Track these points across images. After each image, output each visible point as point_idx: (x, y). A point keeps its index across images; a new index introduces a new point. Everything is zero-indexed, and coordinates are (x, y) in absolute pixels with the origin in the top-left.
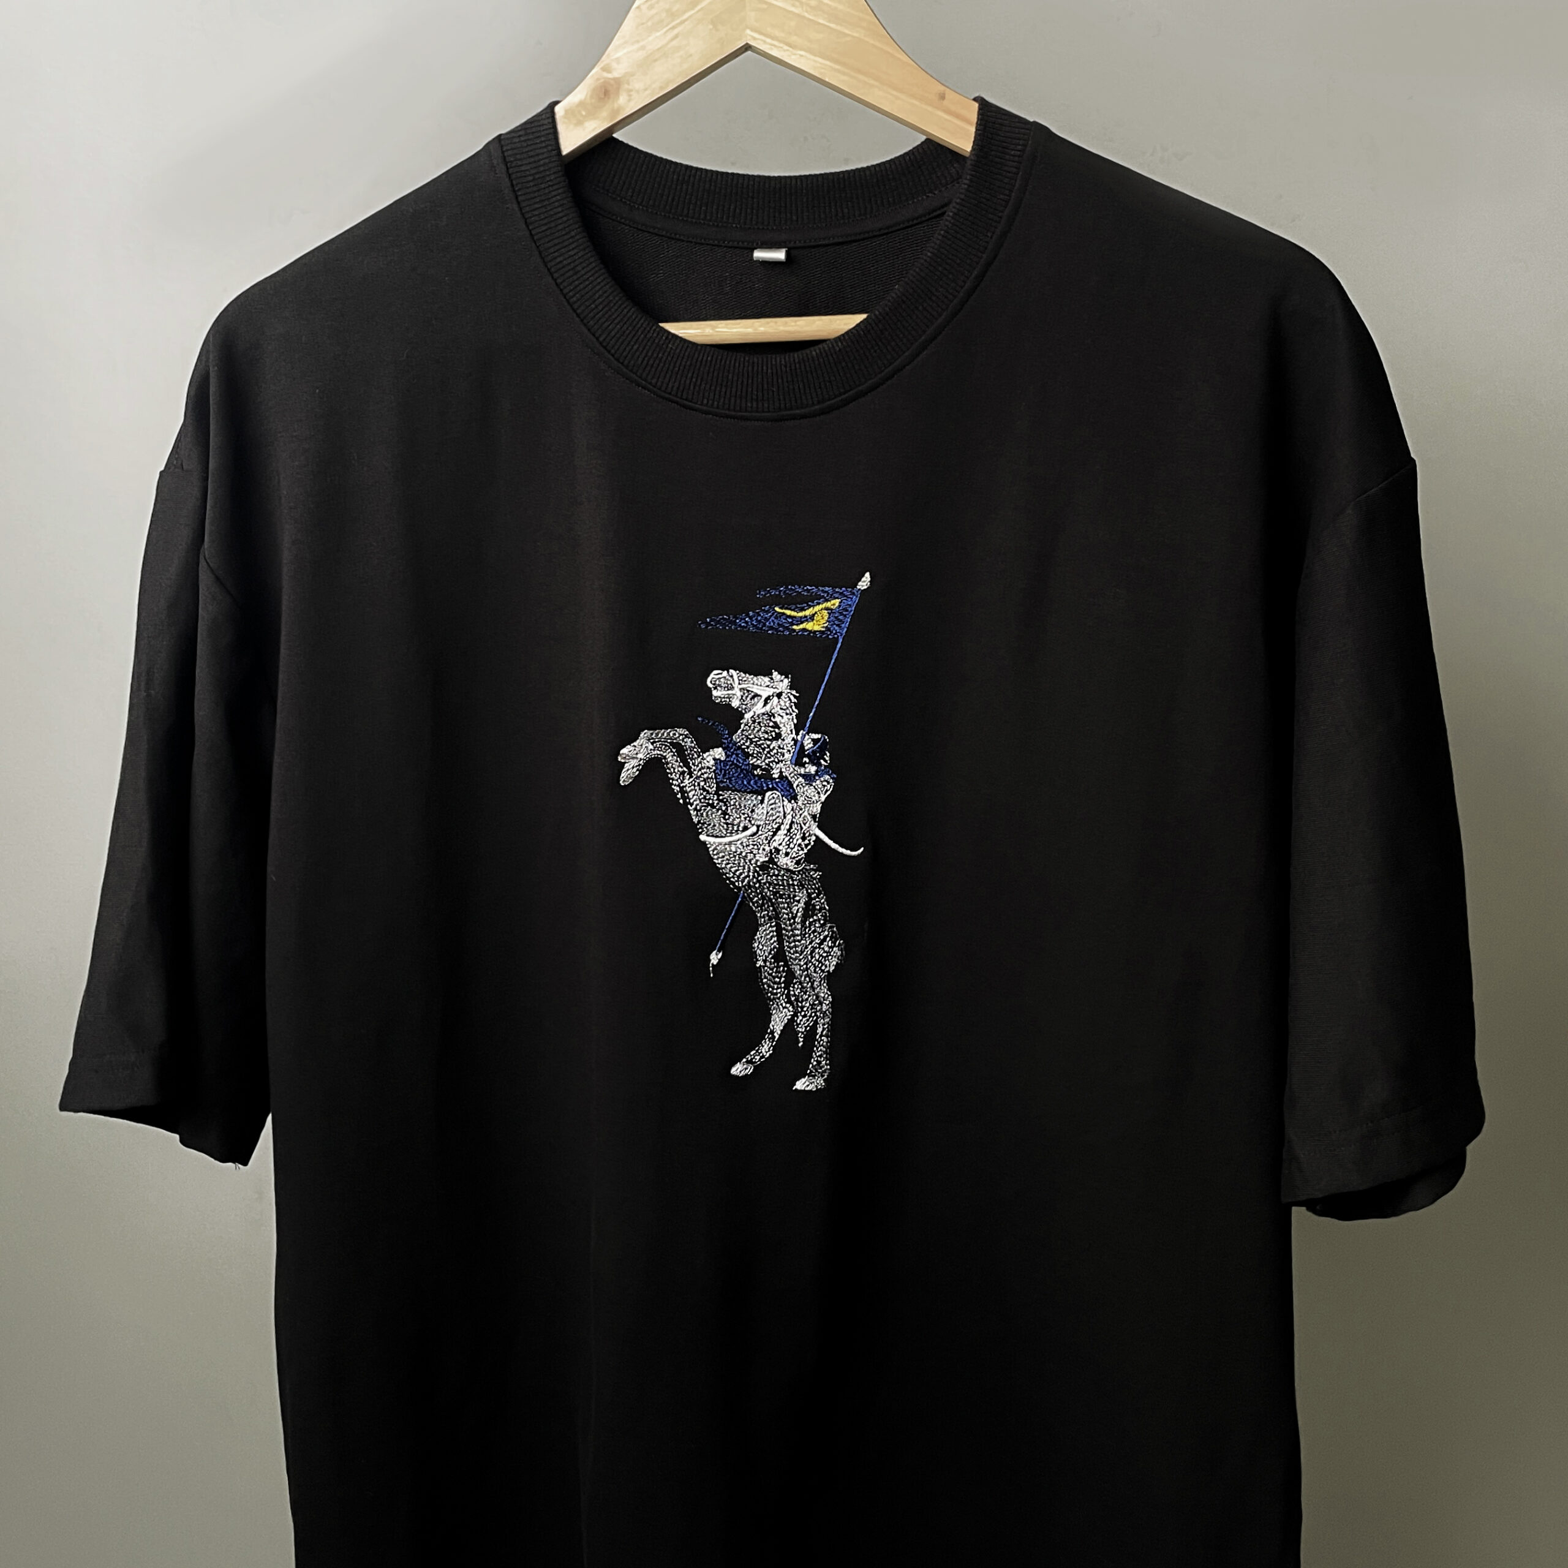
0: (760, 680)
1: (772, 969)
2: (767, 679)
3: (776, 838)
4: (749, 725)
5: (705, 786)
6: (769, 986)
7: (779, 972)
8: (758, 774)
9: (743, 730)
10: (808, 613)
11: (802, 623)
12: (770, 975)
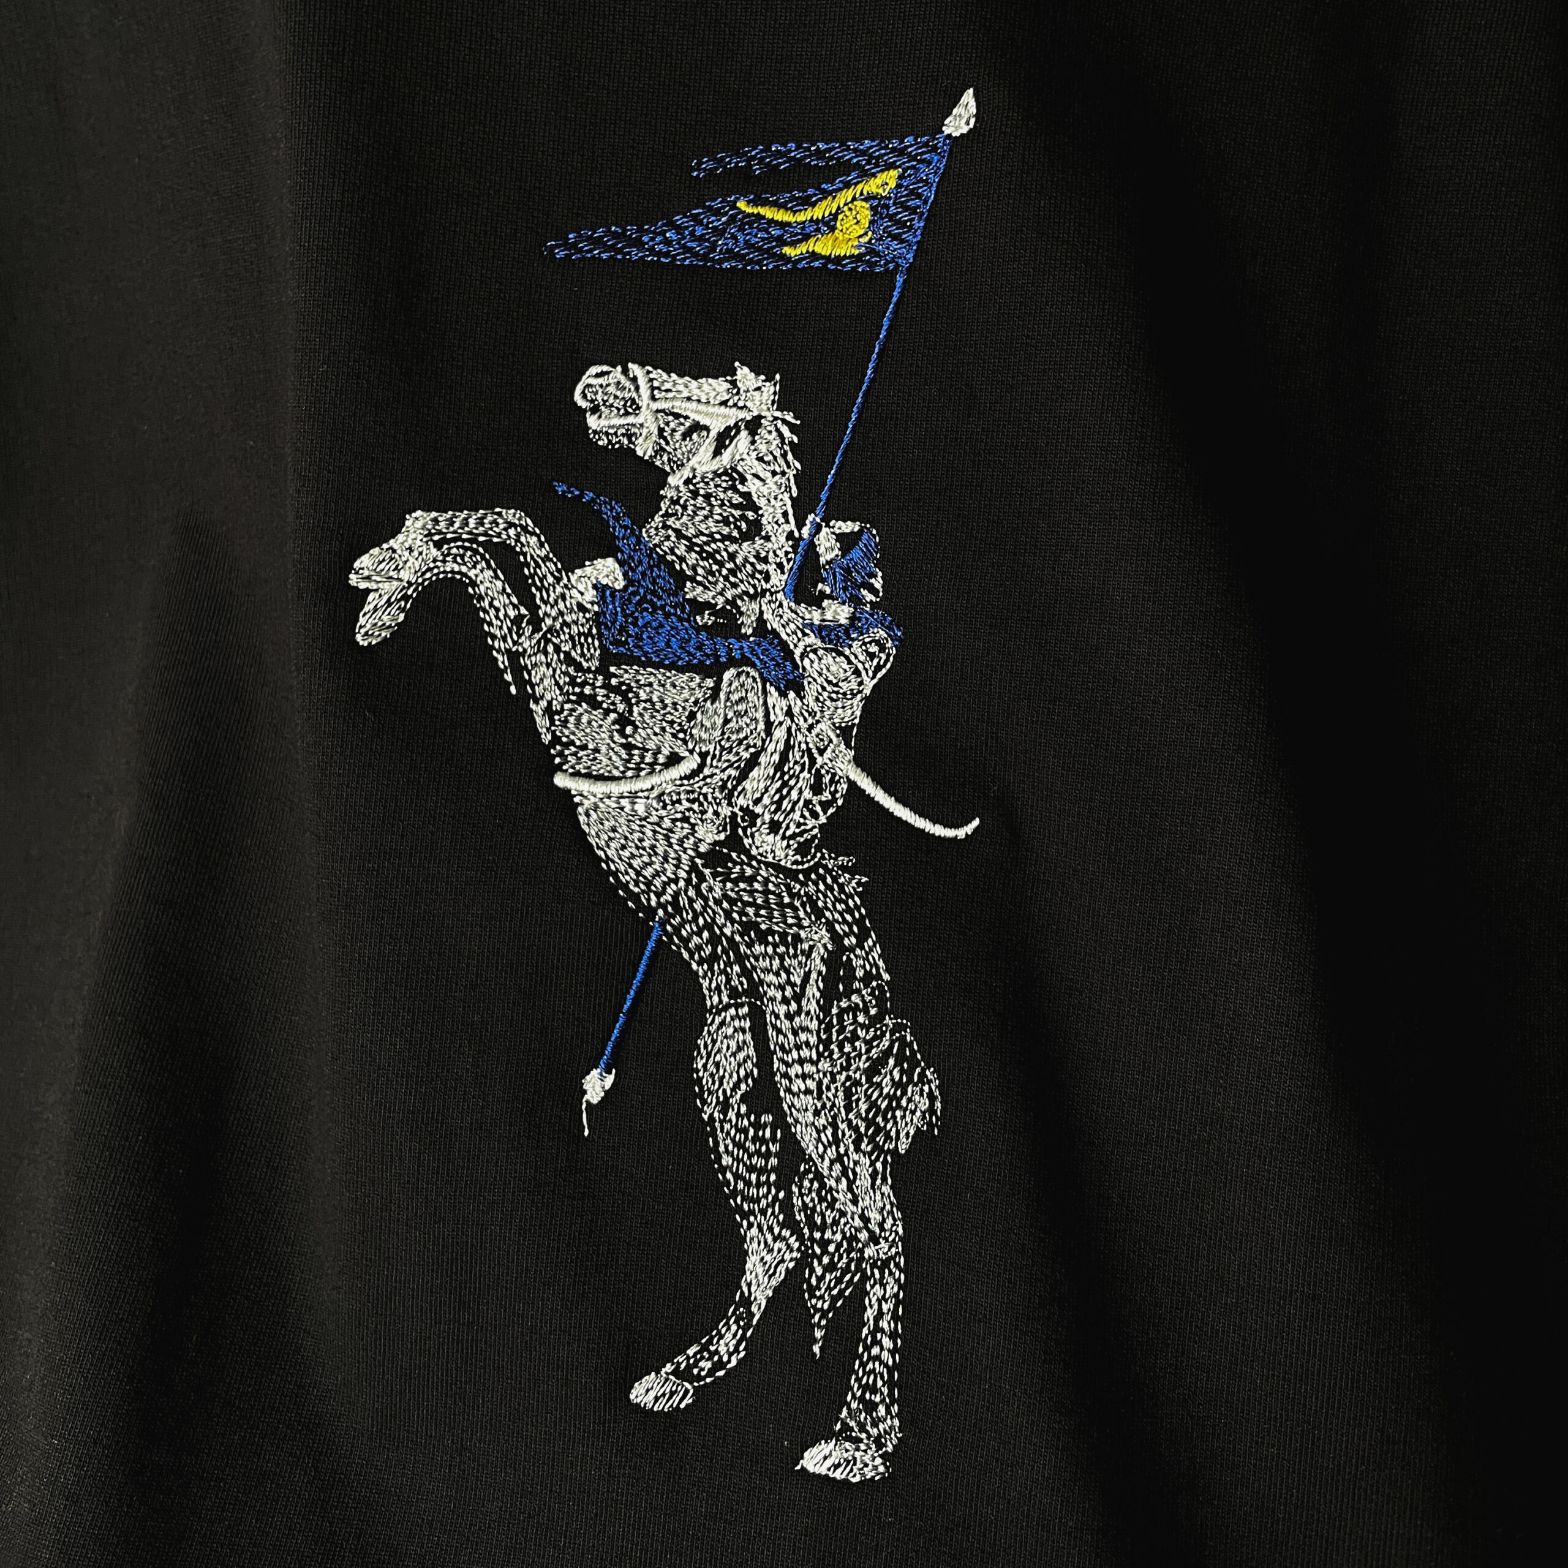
0: (706, 387)
1: (745, 1131)
2: (720, 386)
3: (747, 785)
4: (682, 502)
5: (573, 653)
6: (737, 1176)
7: (763, 1141)
8: (705, 625)
9: (667, 515)
10: (818, 212)
11: (806, 237)
12: (739, 1145)
